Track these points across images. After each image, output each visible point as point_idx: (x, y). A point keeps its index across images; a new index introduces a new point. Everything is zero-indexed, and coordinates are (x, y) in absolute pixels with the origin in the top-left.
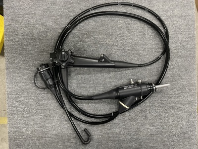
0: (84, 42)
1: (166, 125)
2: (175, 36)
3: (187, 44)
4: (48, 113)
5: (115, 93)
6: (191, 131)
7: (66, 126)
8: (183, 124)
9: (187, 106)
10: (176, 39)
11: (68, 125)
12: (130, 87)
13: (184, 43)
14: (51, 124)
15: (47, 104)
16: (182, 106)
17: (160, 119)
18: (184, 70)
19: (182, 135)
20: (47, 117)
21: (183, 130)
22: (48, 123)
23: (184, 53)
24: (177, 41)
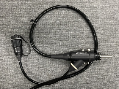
0: (35, 11)
1: (98, 76)
2: (105, 9)
3: (114, 15)
4: (5, 67)
5: (68, 55)
6: (117, 81)
7: (20, 77)
8: (111, 76)
9: (114, 61)
10: (106, 10)
11: (22, 76)
12: (81, 53)
13: (112, 14)
14: (7, 75)
15: (4, 60)
16: (111, 62)
17: (94, 71)
18: (112, 34)
19: (111, 84)
20: (4, 70)
21: (112, 80)
22: (5, 75)
23: (112, 21)
24: (107, 12)
